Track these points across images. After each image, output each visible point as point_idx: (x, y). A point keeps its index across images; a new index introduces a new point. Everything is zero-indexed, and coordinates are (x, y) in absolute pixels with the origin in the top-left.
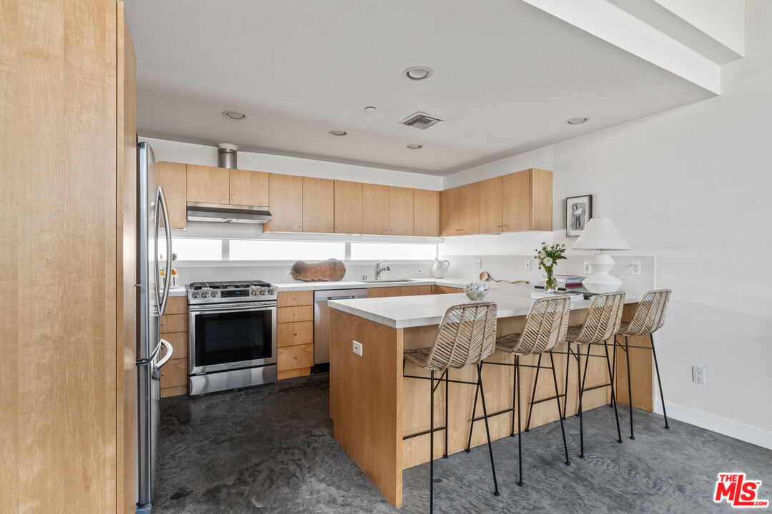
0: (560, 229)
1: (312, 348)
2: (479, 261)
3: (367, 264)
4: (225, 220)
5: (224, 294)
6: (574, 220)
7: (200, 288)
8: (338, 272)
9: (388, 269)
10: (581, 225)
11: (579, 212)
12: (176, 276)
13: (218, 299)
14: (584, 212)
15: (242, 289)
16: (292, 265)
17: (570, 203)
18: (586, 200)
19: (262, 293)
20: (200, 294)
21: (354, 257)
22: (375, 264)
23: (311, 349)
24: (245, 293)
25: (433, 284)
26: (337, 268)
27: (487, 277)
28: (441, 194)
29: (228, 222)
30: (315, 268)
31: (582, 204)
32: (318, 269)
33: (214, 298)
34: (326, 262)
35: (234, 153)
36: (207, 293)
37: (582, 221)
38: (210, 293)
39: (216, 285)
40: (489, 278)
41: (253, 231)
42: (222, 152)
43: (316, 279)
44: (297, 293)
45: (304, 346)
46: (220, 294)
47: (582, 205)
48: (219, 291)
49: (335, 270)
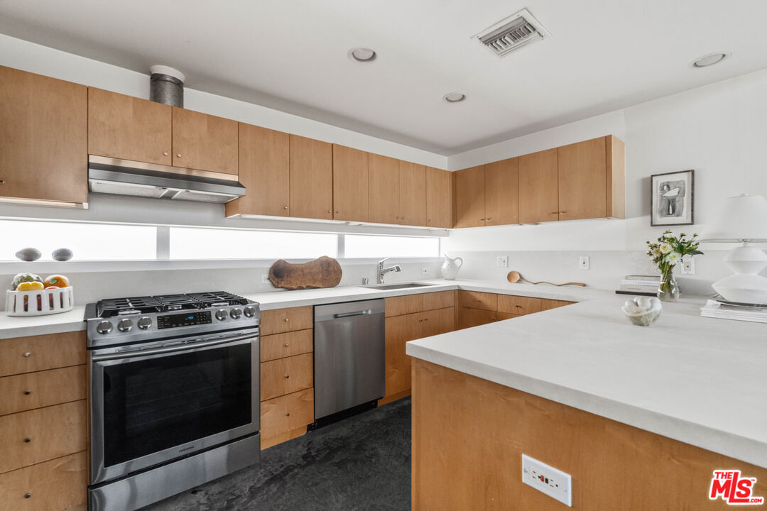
0: (638, 216)
1: (312, 395)
2: (505, 258)
3: (367, 263)
4: (165, 192)
5: (163, 323)
6: (665, 204)
7: (115, 313)
8: (333, 274)
9: (398, 269)
10: (677, 210)
11: (673, 193)
12: (65, 290)
13: (153, 331)
14: (682, 193)
15: (196, 310)
16: (269, 265)
17: (657, 182)
18: (685, 178)
19: (235, 315)
20: (115, 325)
21: (349, 254)
22: (377, 263)
23: (310, 398)
24: (205, 318)
25: (457, 288)
26: (331, 269)
27: (519, 278)
28: (455, 175)
29: (168, 198)
30: (302, 270)
31: (678, 182)
32: (306, 271)
33: (145, 332)
34: (316, 260)
35: (179, 85)
36: (129, 323)
37: (677, 205)
38: (135, 321)
39: (148, 305)
40: (521, 279)
41: (209, 214)
42: (157, 80)
43: (304, 286)
44: (290, 311)
45: (300, 394)
46: (155, 323)
47: (679, 185)
48: (153, 317)
49: (327, 272)
